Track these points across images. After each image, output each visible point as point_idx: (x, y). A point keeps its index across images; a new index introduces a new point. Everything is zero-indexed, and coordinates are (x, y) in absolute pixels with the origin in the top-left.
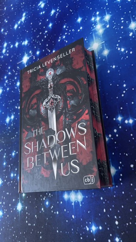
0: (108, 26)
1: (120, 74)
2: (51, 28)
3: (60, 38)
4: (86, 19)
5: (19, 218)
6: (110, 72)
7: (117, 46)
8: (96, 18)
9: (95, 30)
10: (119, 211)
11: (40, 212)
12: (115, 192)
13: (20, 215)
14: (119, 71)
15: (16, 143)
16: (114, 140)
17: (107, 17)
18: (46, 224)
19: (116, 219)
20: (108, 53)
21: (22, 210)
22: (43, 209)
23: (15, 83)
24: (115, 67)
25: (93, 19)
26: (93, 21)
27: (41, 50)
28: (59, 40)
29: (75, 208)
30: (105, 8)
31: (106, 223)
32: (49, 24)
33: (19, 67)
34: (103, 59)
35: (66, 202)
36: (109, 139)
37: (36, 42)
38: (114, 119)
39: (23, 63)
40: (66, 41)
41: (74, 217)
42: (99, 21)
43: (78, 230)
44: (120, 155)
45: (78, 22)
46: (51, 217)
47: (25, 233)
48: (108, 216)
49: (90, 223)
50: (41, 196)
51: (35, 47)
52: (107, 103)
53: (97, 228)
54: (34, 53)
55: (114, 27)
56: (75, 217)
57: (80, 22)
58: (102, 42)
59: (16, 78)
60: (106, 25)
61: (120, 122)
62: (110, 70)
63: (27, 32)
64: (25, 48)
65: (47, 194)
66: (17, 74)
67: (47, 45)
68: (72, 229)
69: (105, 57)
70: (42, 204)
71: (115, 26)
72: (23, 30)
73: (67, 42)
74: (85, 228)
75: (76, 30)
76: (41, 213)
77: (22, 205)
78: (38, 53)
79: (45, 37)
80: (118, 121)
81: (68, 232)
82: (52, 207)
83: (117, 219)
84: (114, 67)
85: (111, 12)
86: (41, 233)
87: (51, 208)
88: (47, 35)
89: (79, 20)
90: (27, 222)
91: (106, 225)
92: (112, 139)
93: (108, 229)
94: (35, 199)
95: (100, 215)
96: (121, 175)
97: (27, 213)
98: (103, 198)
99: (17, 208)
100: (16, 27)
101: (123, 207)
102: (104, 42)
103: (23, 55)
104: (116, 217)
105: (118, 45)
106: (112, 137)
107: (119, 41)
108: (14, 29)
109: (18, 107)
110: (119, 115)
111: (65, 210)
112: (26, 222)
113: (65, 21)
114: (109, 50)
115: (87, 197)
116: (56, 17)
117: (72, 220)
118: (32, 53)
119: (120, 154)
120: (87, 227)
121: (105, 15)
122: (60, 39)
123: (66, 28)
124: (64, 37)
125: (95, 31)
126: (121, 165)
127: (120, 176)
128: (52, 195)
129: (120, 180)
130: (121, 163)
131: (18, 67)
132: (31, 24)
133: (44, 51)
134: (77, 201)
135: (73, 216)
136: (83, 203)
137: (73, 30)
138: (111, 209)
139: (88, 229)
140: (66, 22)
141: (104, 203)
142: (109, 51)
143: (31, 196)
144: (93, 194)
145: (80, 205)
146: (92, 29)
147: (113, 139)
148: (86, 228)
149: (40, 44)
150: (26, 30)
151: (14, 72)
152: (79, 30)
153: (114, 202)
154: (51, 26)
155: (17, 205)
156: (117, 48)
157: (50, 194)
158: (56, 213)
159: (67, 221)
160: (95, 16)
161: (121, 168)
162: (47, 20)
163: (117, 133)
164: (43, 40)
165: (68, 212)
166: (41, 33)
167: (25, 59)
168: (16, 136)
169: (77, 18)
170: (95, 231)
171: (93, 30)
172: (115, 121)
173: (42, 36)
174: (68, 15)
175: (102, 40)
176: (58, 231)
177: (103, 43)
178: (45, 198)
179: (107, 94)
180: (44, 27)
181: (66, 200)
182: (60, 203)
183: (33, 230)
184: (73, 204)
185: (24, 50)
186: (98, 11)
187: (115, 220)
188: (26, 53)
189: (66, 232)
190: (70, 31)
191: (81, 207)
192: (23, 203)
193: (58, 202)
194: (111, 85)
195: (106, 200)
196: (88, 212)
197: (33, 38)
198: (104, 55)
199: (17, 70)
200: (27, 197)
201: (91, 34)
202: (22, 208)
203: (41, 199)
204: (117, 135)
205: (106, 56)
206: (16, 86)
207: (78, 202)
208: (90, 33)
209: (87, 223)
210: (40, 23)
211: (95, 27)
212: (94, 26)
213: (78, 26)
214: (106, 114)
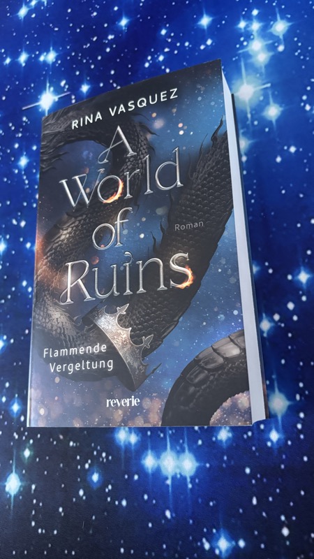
0: (281, 48)
1: (307, 170)
2: (124, 28)
3: (149, 58)
4: (224, 22)
5: (11, 512)
6: (281, 162)
7: (302, 101)
8: (252, 24)
9: (247, 52)
10: (292, 504)
11: (74, 500)
12: (284, 457)
13: (14, 506)
14: (305, 161)
15: (8, 316)
16: (287, 330)
17: (280, 27)
18: (91, 532)
19: (283, 522)
20: (279, 114)
21: (20, 493)
22: (81, 493)
23: (13, 159)
24: (296, 151)
25: (242, 25)
26: (243, 31)
27: (93, 82)
28: (147, 65)
29: (173, 492)
30: (274, 4)
31: (256, 533)
32: (120, 19)
33: (27, 118)
34: (266, 127)
35: (151, 476)
36: (273, 324)
37: (81, 60)
38: (290, 277)
39: (40, 110)
40: (165, 70)
41: (171, 515)
42: (257, 31)
43: (179, 548)
44: (302, 367)
45: (201, 25)
46: (106, 514)
47: (26, 552)
48: (264, 514)
49: (214, 531)
50: (78, 457)
51: (78, 73)
52: (271, 236)
53: (234, 543)
54: (74, 88)
55: (296, 54)
56: (174, 515)
57: (206, 28)
58: (264, 84)
59: (17, 146)
60: (276, 44)
61: (305, 287)
62: (281, 157)
63: (56, 29)
64: (46, 71)
65: (95, 453)
66: (20, 135)
67: (113, 72)
68: (164, 546)
69: (271, 122)
70: (79, 480)
71: (299, 51)
72: (44, 24)
73: (168, 71)
74: (199, 544)
75: (196, 45)
76: (75, 503)
77: (21, 480)
78: (85, 88)
79: (108, 50)
80: (299, 282)
81: (153, 554)
82: (110, 487)
83: (286, 522)
84: (293, 149)
85: (289, 16)
86: (73, 553)
87: (107, 490)
88: (114, 46)
89: (205, 21)
90: (33, 524)
91: (256, 537)
92: (280, 326)
93: (263, 546)
94: (61, 465)
95: (241, 511)
96: (302, 415)
97: (35, 501)
98: (251, 471)
99: (5, 486)
100: (23, 12)
101: (302, 493)
102: (269, 85)
103: (40, 89)
104: (283, 518)
105: (305, 98)
106: (280, 321)
107: (309, 88)
108: (17, 17)
109: (19, 222)
110: (302, 268)
111: (146, 497)
112: (31, 524)
113: (165, 17)
114: (281, 106)
115: (208, 465)
116: (141, 4)
117: (163, 522)
118: (67, 87)
119: (301, 364)
120: (204, 540)
121: (275, 20)
122: (148, 61)
123: (168, 35)
124: (161, 58)
125: (247, 56)
126: (301, 392)
127: (299, 417)
128: (110, 458)
129: (299, 426)
130: (301, 385)
131: (24, 119)
132: (69, 11)
133: (101, 85)
134: (180, 474)
135: (168, 514)
136: (197, 481)
137: (187, 44)
138: (271, 499)
139: (207, 546)
140: (167, 21)
141: (254, 482)
142: (281, 109)
143: (47, 458)
144: (225, 458)
145: (186, 485)
146: (239, 49)
147: (283, 325)
148: (202, 544)
149: (92, 67)
150: (51, 25)
151: (13, 128)
152: (202, 47)
153: (280, 480)
154: (125, 26)
155: (6, 480)
156: (302, 104)
157: (104, 455)
158: (120, 503)
159: (150, 525)
160: (249, 18)
161: (303, 398)
162: (116, 8)
163: (294, 312)
164: (99, 58)
165: (154, 502)
166: (95, 39)
167: (47, 100)
168: (9, 297)
169: (200, 16)
170: (227, 551)
171: (241, 51)
172: (290, 281)
173: (99, 47)
174: (174, 3)
175: (265, 81)
176: (122, 550)
177: (267, 88)
178: (90, 465)
179: (273, 213)
180: (106, 25)
181: (150, 471)
182: (131, 477)
183: (50, 545)
184: (169, 482)
185: (45, 76)
186: (257, 9)
187: (282, 525)
188: (50, 83)
189: (147, 553)
190: (178, 44)
191: (191, 489)
192: (24, 475)
193: (126, 477)
194: (283, 192)
195: (259, 476)
196: (209, 504)
197: (72, 50)
198: (269, 119)
199: (22, 127)
200: (38, 460)
201: (236, 60)
202: (21, 487)
203: (79, 467)
204: (295, 318)
205: (274, 120)
206: (17, 167)
207: (183, 478)
208: (234, 59)
209: (205, 530)
210: (95, 14)
211: (247, 46)
212: (245, 43)
213: (201, 35)
214: (267, 264)
